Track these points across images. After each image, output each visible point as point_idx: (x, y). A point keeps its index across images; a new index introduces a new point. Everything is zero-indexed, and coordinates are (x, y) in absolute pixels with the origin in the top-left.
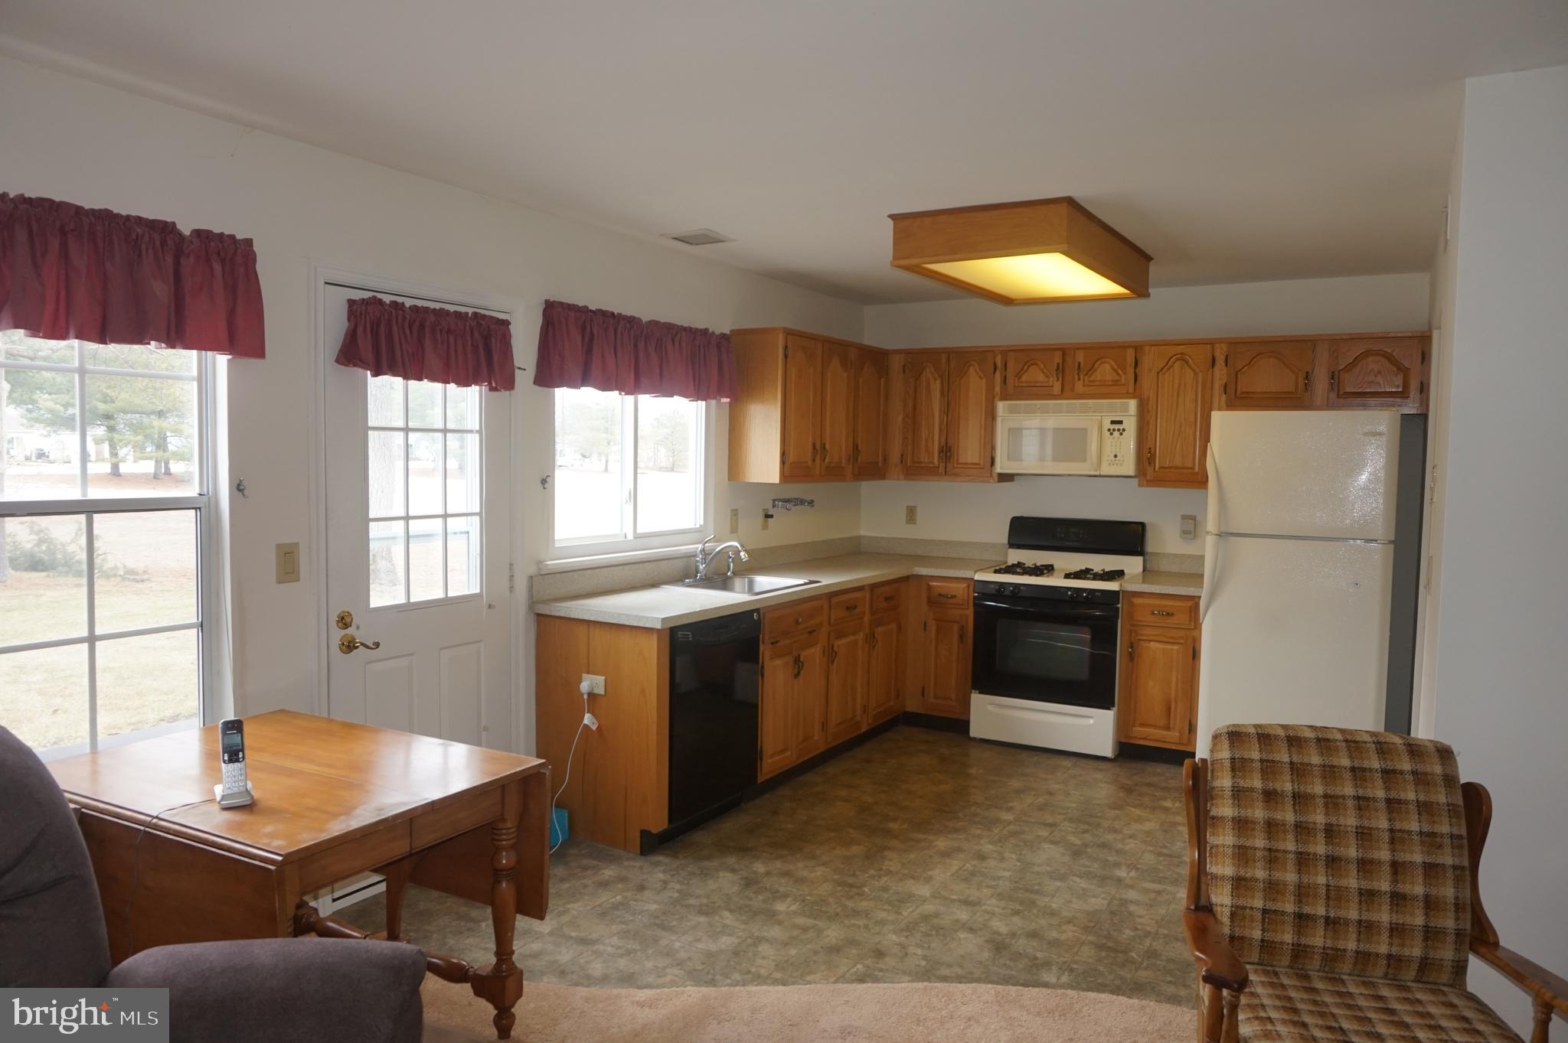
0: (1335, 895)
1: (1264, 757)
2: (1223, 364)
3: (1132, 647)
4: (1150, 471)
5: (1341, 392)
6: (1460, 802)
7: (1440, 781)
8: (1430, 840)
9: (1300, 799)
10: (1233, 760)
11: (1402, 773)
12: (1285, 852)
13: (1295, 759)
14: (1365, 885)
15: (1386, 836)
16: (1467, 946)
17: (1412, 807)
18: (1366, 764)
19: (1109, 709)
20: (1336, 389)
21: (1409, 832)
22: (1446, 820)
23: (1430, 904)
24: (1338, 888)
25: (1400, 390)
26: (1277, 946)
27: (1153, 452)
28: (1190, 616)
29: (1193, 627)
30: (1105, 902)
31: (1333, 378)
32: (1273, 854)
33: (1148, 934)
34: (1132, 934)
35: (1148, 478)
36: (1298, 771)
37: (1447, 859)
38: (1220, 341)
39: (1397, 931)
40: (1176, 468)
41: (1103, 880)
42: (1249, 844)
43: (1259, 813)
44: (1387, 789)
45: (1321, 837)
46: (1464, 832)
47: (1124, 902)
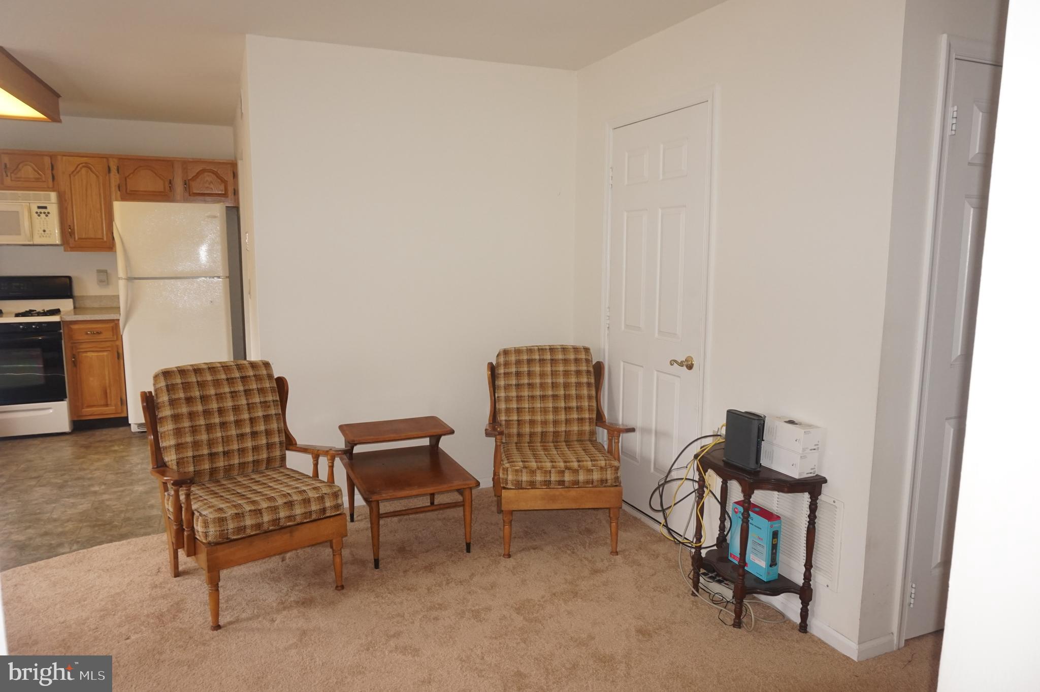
0: (226, 440)
1: (184, 381)
2: (116, 172)
3: (74, 358)
4: (71, 241)
5: (191, 193)
6: (275, 386)
7: (266, 377)
8: (265, 405)
9: (204, 399)
10: (167, 386)
11: (249, 377)
12: (200, 425)
13: (199, 379)
14: (239, 432)
15: (246, 407)
16: (284, 448)
17: (256, 392)
18: (233, 376)
19: (62, 400)
20: (188, 190)
21: (255, 403)
22: (270, 394)
23: (268, 433)
24: (227, 437)
25: (223, 193)
26: (202, 472)
27: (72, 228)
28: (113, 332)
29: (115, 339)
30: (90, 505)
31: (185, 184)
32: (194, 428)
33: (122, 512)
34: (111, 514)
35: (71, 246)
36: (201, 385)
37: (272, 411)
38: (112, 156)
39: (255, 449)
40: (91, 238)
41: (84, 495)
42: (181, 426)
43: (184, 410)
44: (244, 386)
45: (216, 414)
46: (278, 398)
47: (102, 502)
